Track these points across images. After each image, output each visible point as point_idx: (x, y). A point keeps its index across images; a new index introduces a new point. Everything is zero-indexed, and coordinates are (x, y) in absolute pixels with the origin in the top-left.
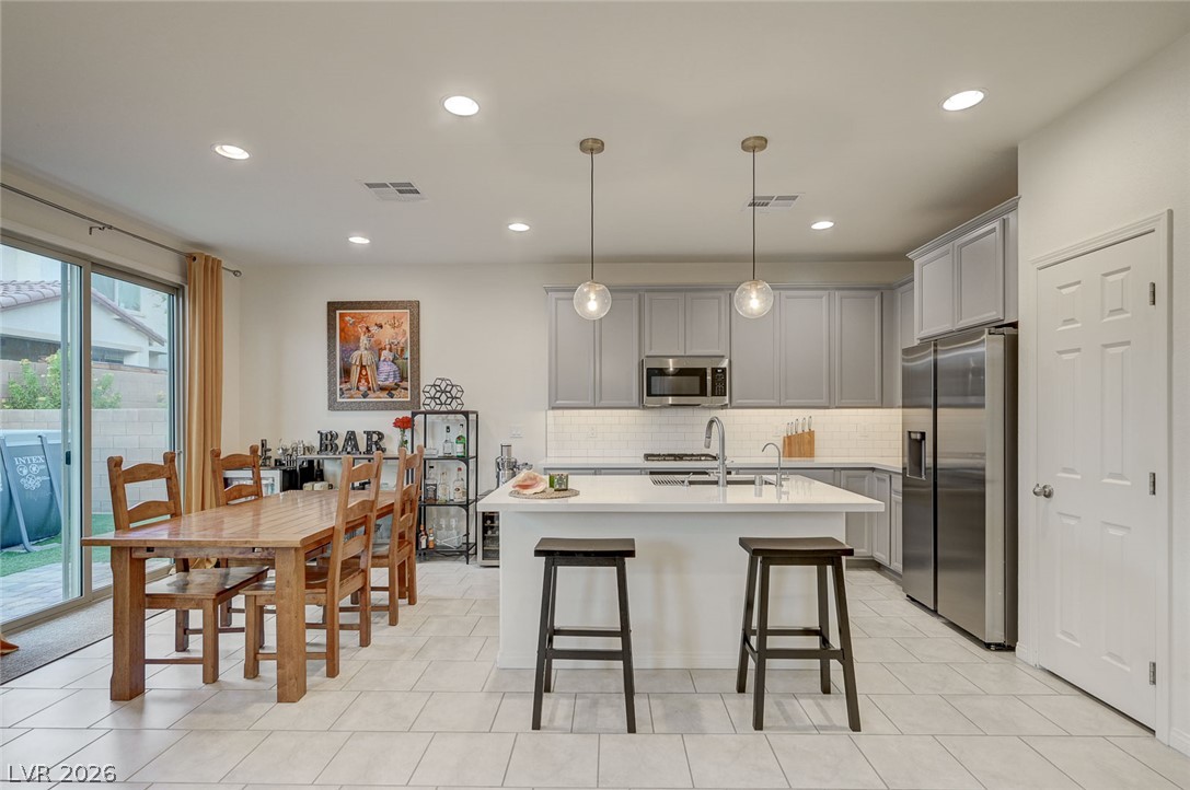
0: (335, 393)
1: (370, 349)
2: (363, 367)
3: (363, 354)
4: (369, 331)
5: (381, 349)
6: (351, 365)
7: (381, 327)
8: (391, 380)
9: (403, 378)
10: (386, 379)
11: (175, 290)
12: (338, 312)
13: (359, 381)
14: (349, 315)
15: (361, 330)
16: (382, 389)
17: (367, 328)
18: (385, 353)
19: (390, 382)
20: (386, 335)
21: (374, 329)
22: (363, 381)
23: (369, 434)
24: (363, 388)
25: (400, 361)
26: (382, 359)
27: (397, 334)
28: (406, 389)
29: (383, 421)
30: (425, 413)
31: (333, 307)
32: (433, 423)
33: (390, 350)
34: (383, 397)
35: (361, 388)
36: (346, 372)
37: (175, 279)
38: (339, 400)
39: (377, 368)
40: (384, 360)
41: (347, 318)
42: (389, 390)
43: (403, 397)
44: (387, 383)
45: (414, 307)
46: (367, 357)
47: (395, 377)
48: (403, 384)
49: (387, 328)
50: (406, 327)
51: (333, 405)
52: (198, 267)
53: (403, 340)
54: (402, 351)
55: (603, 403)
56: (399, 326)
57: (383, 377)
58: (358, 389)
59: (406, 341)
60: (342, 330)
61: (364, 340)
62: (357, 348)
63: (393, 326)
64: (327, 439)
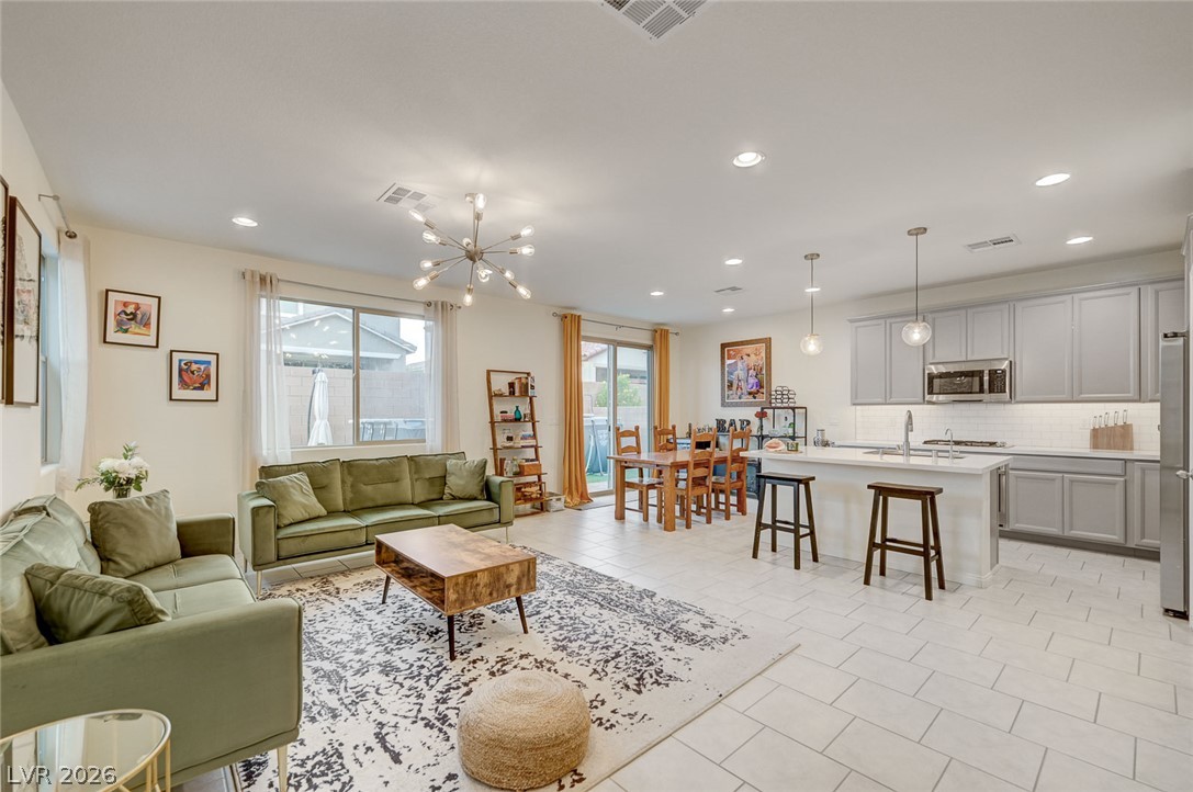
1: (743, 370)
2: (739, 381)
3: (739, 373)
4: (743, 359)
5: (749, 370)
6: (733, 380)
9: (762, 387)
10: (752, 388)
11: (649, 348)
12: (726, 349)
13: (737, 389)
14: (732, 350)
15: (738, 358)
16: (750, 393)
17: (742, 357)
18: (751, 372)
19: (754, 389)
20: (752, 360)
21: (745, 357)
22: (739, 389)
23: (742, 421)
25: (759, 376)
26: (750, 375)
27: (758, 359)
29: (749, 413)
30: (774, 408)
31: (723, 346)
32: (779, 415)
33: (754, 369)
35: (738, 394)
36: (730, 386)
37: (649, 343)
39: (747, 381)
43: (761, 398)
44: (752, 390)
45: (768, 342)
46: (742, 375)
47: (757, 386)
49: (752, 356)
50: (763, 355)
51: (724, 404)
52: (658, 335)
53: (762, 362)
54: (761, 369)
55: (893, 400)
56: (760, 354)
57: (750, 386)
58: (736, 394)
61: (739, 365)
62: (736, 370)
63: (756, 355)
64: (721, 424)
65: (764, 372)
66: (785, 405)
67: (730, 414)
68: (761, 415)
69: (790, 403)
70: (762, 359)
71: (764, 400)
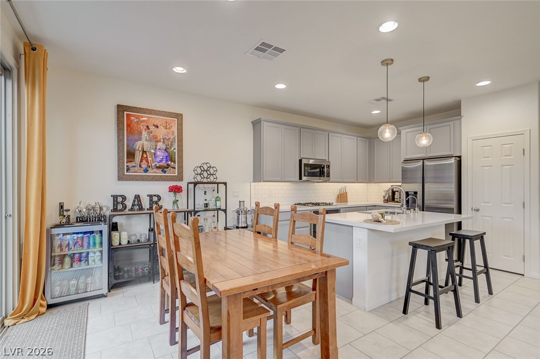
0: (124, 169)
1: (150, 140)
2: (144, 152)
3: (143, 143)
4: (148, 129)
6: (135, 150)
7: (157, 127)
8: (164, 162)
9: (173, 161)
10: (161, 161)
12: (125, 113)
13: (141, 161)
14: (134, 116)
15: (142, 127)
16: (158, 168)
17: (147, 127)
19: (163, 163)
20: (161, 132)
21: (152, 128)
22: (144, 161)
23: (151, 196)
24: (144, 166)
27: (168, 133)
28: (175, 168)
29: (161, 188)
31: (122, 109)
33: (164, 143)
34: (159, 173)
35: (143, 166)
36: (131, 155)
38: (126, 173)
39: (155, 154)
40: (159, 149)
41: (132, 118)
42: (163, 169)
43: (172, 172)
44: (161, 164)
45: (179, 117)
46: (147, 145)
47: (167, 161)
49: (161, 128)
50: (175, 129)
51: (121, 177)
53: (172, 137)
54: (172, 143)
55: (285, 180)
56: (170, 128)
57: (158, 160)
58: (140, 166)
59: (174, 138)
60: (128, 126)
61: (145, 134)
62: (140, 139)
63: (166, 127)
64: (118, 202)
65: (176, 146)
66: (205, 180)
67: (130, 190)
68: (176, 190)
69: (212, 179)
70: (173, 133)
71: (176, 174)
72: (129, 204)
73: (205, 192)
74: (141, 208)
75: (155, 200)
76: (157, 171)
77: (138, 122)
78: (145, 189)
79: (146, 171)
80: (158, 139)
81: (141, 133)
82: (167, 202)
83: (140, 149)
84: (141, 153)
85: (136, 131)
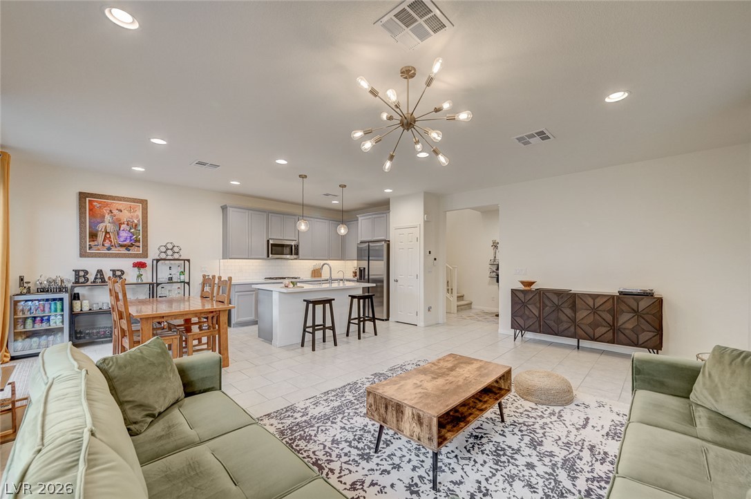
0: (86, 247)
1: (113, 223)
2: (107, 233)
3: (107, 224)
4: (112, 212)
5: (120, 224)
6: (97, 231)
7: (121, 211)
8: (128, 241)
9: (137, 241)
10: (125, 241)
12: (87, 199)
13: (104, 240)
14: (97, 202)
15: (105, 211)
16: (121, 246)
17: (111, 211)
18: (123, 227)
19: (128, 242)
20: (125, 216)
21: (115, 212)
22: (107, 241)
23: (114, 271)
24: (107, 244)
26: (122, 229)
27: (132, 216)
28: (139, 247)
29: (126, 264)
31: (83, 195)
33: (128, 225)
34: (123, 251)
36: (93, 236)
38: (88, 251)
39: (118, 234)
40: (123, 230)
41: (95, 204)
42: (127, 247)
43: (137, 251)
44: (125, 243)
45: (144, 203)
46: (110, 228)
47: (131, 240)
48: (137, 244)
49: (125, 212)
50: (139, 213)
51: (83, 254)
53: (137, 220)
54: (136, 225)
55: (253, 257)
56: (134, 212)
57: (122, 239)
58: (103, 245)
59: (139, 221)
60: (90, 210)
61: (108, 218)
62: (103, 222)
63: (130, 211)
64: (80, 276)
65: (140, 228)
66: (171, 258)
67: (92, 266)
68: (141, 265)
69: (176, 256)
70: (137, 217)
71: (141, 252)
72: (91, 277)
73: (170, 267)
74: (103, 281)
75: (118, 275)
76: (121, 249)
77: (100, 207)
78: (107, 265)
79: (109, 249)
80: (122, 221)
81: (104, 217)
82: (131, 275)
83: (103, 230)
84: (104, 234)
85: (99, 215)
